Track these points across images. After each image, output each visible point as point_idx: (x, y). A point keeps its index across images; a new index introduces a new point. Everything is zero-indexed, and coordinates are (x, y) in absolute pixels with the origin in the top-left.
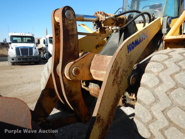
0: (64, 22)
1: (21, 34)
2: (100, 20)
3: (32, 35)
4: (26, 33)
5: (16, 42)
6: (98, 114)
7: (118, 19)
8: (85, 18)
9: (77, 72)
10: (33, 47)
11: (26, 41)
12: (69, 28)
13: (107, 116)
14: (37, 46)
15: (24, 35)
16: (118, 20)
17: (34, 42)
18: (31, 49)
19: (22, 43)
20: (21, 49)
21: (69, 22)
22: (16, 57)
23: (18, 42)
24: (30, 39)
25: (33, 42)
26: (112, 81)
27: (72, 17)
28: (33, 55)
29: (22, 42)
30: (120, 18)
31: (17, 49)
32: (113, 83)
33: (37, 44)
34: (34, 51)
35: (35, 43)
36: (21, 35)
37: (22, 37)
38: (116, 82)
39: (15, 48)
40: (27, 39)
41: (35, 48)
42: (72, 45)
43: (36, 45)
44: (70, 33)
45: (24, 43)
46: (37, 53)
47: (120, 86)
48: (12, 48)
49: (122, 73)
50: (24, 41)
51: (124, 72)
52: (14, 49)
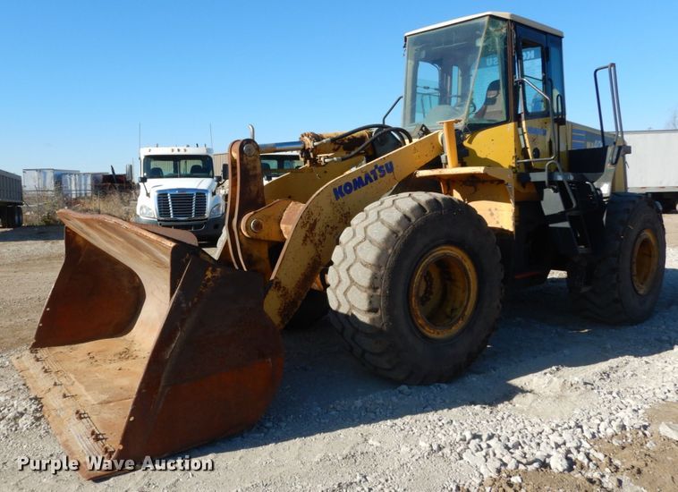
0: (241, 159)
1: (176, 149)
2: (307, 147)
3: (208, 150)
4: (188, 146)
5: (157, 173)
6: (276, 278)
7: (349, 139)
8: (278, 148)
9: (258, 226)
10: (207, 191)
11: (189, 172)
12: (249, 167)
13: (293, 285)
14: (219, 185)
15: (182, 153)
16: (346, 141)
17: (211, 174)
18: (201, 195)
19: (176, 177)
20: (172, 196)
21: (249, 158)
22: (159, 220)
23: (165, 173)
24: (199, 163)
25: (209, 172)
26: (302, 238)
27: (254, 151)
28: (207, 215)
29: (176, 174)
30: (354, 138)
31: (162, 197)
32: (305, 240)
33: (219, 179)
34: (209, 200)
35: (213, 177)
36: (176, 153)
37: (176, 159)
38: (311, 241)
39: (156, 194)
40: (191, 163)
41: (214, 194)
42: (254, 188)
43: (216, 183)
44: (251, 173)
45: (181, 176)
46: (218, 210)
47: (320, 248)
48: (148, 195)
49: (323, 229)
50: (182, 172)
51: (329, 229)
52: (154, 195)
